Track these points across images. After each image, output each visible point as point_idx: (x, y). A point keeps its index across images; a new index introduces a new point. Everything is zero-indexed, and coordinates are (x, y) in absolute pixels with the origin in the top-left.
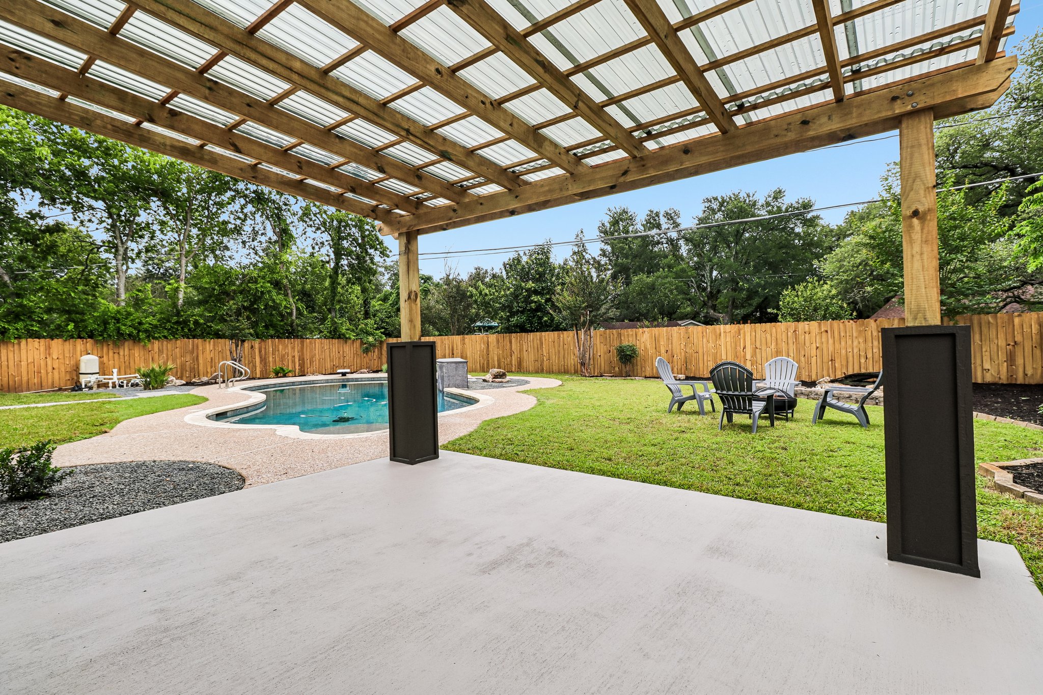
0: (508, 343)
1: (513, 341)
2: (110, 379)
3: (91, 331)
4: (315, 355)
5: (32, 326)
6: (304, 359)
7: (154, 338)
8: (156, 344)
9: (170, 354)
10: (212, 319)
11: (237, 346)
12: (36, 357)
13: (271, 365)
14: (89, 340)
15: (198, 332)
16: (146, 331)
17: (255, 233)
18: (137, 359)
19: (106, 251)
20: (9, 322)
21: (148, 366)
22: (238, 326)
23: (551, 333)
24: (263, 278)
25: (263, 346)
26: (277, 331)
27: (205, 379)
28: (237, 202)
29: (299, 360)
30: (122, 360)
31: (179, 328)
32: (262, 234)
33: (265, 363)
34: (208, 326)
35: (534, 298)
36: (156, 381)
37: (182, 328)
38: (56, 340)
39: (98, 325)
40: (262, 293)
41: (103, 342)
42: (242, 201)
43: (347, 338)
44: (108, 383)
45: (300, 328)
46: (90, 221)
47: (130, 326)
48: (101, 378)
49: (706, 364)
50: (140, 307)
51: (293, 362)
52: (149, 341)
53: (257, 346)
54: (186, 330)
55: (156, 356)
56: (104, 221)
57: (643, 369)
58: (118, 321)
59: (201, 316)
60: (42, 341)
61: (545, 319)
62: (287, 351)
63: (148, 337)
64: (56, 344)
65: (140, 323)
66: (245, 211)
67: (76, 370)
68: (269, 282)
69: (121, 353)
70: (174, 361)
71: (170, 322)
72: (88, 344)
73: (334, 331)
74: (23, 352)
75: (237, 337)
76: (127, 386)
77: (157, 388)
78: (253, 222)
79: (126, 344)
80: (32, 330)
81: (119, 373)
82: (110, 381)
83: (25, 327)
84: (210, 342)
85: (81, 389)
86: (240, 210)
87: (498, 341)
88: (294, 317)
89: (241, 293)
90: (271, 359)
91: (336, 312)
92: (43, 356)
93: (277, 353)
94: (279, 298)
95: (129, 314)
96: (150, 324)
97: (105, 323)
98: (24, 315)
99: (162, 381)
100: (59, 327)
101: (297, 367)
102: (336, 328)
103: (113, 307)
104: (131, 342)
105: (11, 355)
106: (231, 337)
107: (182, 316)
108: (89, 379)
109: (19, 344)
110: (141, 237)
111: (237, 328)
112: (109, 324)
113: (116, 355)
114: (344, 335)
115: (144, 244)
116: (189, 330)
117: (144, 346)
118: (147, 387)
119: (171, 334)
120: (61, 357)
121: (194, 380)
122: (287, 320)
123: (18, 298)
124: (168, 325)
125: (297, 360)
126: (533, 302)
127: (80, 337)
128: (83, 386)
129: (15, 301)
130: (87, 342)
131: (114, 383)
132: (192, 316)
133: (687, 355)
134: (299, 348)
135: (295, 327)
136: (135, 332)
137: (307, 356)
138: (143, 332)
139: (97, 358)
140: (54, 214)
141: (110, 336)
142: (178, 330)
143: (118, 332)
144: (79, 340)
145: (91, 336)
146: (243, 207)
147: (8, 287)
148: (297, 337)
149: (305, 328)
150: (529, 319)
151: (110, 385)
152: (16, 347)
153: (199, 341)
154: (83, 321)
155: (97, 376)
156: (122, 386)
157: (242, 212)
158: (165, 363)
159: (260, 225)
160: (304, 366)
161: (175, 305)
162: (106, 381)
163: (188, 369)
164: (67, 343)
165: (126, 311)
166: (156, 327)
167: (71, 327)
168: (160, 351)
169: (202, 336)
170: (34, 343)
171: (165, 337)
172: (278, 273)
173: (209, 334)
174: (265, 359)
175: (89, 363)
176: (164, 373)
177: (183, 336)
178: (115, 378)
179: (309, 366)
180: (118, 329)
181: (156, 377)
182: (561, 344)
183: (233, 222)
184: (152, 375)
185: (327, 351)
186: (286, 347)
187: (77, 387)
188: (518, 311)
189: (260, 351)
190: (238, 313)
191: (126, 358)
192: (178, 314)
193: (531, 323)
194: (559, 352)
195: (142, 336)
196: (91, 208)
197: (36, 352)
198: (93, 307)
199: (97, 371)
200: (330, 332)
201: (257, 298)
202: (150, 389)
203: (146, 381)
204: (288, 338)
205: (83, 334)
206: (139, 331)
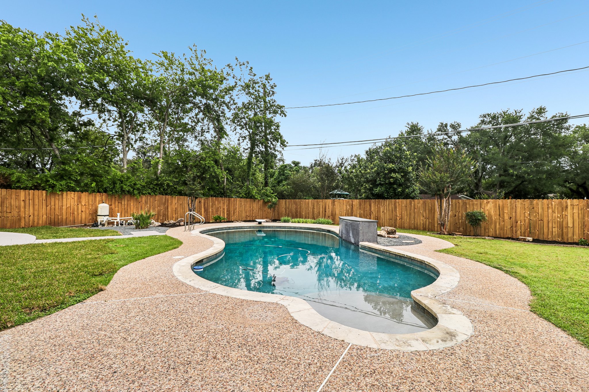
0: (368, 206)
1: (372, 205)
2: (115, 219)
3: (106, 188)
4: (236, 208)
5: (70, 183)
6: (229, 210)
7: (143, 194)
8: (144, 198)
9: (151, 204)
10: (178, 183)
11: (192, 201)
12: (72, 203)
13: (211, 214)
14: (104, 193)
15: (169, 191)
16: (138, 189)
17: (203, 131)
18: (132, 207)
19: (117, 139)
20: (57, 181)
21: (138, 213)
22: (194, 188)
23: (404, 201)
24: (209, 157)
25: (206, 202)
26: (215, 192)
27: (172, 222)
28: (194, 111)
29: (227, 211)
30: (123, 207)
31: (158, 188)
32: (207, 132)
33: (207, 213)
34: (174, 187)
35: (393, 175)
36: (144, 223)
37: (160, 188)
38: (84, 193)
39: (110, 184)
40: (209, 167)
41: (112, 195)
42: (197, 110)
43: (255, 198)
44: (114, 222)
45: (228, 191)
46: (109, 119)
47: (129, 186)
48: (110, 219)
49: (550, 230)
50: (136, 174)
51: (224, 212)
52: (140, 195)
53: (203, 201)
54: (162, 190)
55: (143, 206)
56: (117, 120)
57: (487, 231)
58: (122, 182)
59: (171, 181)
60: (76, 193)
61: (400, 190)
62: (220, 205)
63: (139, 193)
64: (84, 195)
65: (135, 184)
66: (198, 117)
67: (95, 213)
68: (212, 160)
69: (123, 203)
70: (154, 209)
71: (152, 184)
72: (103, 196)
73: (248, 194)
74: (65, 200)
75: (193, 195)
76: (125, 224)
77: (144, 228)
78: (202, 124)
79: (126, 197)
80: (70, 186)
81: (121, 216)
82: (115, 221)
83: (66, 184)
84: (175, 198)
85: (97, 226)
86: (195, 117)
87: (360, 205)
88: (225, 184)
89: (195, 166)
90: (210, 210)
91: (249, 181)
92: (76, 203)
93: (214, 206)
94: (218, 171)
95: (129, 178)
96: (141, 185)
97: (114, 183)
98: (66, 176)
99: (147, 223)
100: (86, 185)
101: (226, 216)
102: (249, 192)
103: (119, 173)
104: (129, 196)
105: (57, 202)
106: (190, 195)
107: (160, 180)
108: (102, 219)
109: (62, 195)
110: (138, 131)
111: (192, 189)
112: (116, 184)
113: (120, 204)
114: (254, 196)
115: (139, 136)
116: (164, 189)
117: (137, 199)
118: (138, 227)
119: (153, 192)
120: (87, 204)
121: (165, 222)
122: (221, 185)
123: (63, 165)
124: (151, 186)
125: (226, 211)
126: (392, 177)
127: (99, 192)
128: (99, 224)
129: (61, 167)
130: (103, 195)
131: (117, 222)
132: (166, 181)
133: (531, 222)
134: (227, 204)
135: (225, 190)
136: (131, 190)
137: (232, 209)
138: (136, 190)
139: (108, 205)
140: (88, 115)
141: (116, 192)
142: (157, 189)
143: (122, 189)
144: (98, 193)
145: (105, 191)
146: (196, 115)
147: (58, 158)
148: (226, 196)
149: (231, 191)
150: (386, 190)
151: (115, 223)
152: (60, 196)
153: (169, 197)
154: (101, 181)
155: (107, 217)
156: (123, 225)
157: (196, 118)
158: (149, 211)
159: (206, 126)
160: (230, 216)
161: (156, 173)
162: (113, 221)
163: (161, 214)
164: (91, 196)
165: (127, 176)
166: (144, 187)
167: (93, 185)
168: (146, 203)
169: (171, 194)
170: (72, 194)
171: (149, 193)
172: (218, 155)
173: (175, 192)
174: (207, 209)
175: (103, 208)
176: (149, 218)
177: (160, 193)
178: (118, 218)
179: (232, 215)
180: (122, 187)
181: (144, 220)
182: (413, 208)
183: (190, 123)
184: (141, 219)
185: (244, 206)
186: (219, 202)
187: (95, 225)
188: (380, 184)
189: (204, 205)
190: (194, 180)
191: (126, 206)
192: (157, 179)
193: (388, 192)
194: (410, 214)
195: (136, 192)
196: (109, 111)
197: (72, 200)
198: (107, 172)
199: (108, 214)
200: (246, 194)
201: (205, 170)
202: (139, 228)
203: (137, 222)
204: (221, 197)
205: (101, 190)
206: (134, 189)
